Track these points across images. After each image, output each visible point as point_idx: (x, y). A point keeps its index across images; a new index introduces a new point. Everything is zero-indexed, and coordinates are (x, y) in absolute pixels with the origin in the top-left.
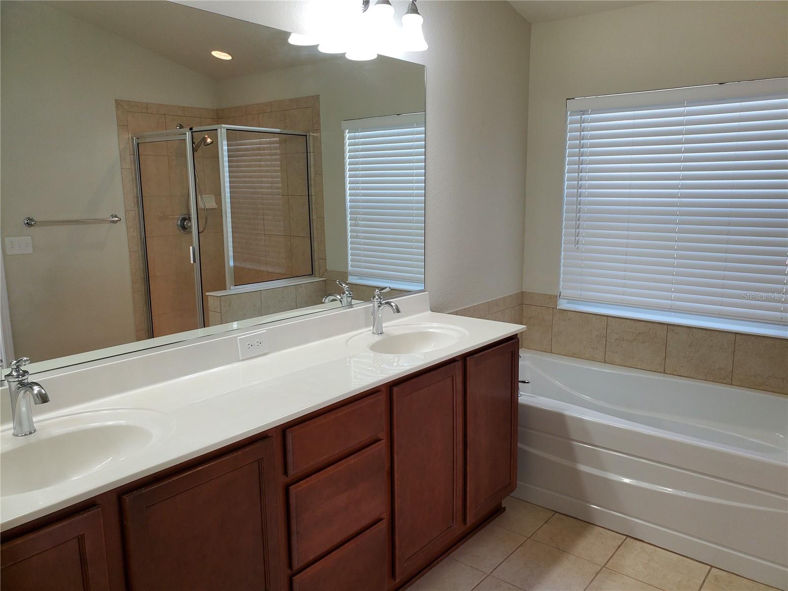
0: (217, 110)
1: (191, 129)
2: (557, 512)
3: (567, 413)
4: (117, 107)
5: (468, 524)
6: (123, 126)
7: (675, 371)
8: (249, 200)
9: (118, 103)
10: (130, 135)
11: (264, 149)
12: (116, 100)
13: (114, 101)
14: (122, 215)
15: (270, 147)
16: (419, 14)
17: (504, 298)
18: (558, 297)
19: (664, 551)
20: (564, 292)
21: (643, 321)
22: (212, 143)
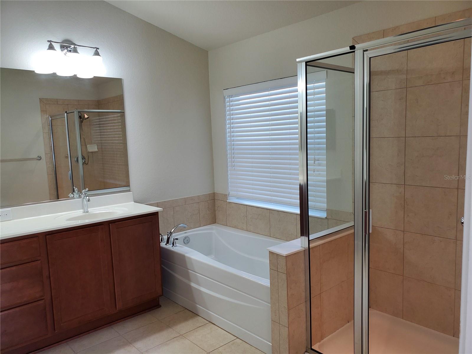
0: (98, 101)
1: (66, 112)
2: (187, 309)
3: (187, 255)
4: (40, 102)
5: (117, 309)
6: (43, 111)
7: (275, 235)
8: (111, 147)
9: (41, 100)
10: (48, 116)
11: (115, 120)
12: (40, 99)
13: (39, 99)
14: (43, 157)
15: (117, 119)
16: (100, 56)
17: (199, 196)
18: (228, 195)
19: (221, 329)
20: (231, 193)
21: (260, 208)
22: (88, 118)
